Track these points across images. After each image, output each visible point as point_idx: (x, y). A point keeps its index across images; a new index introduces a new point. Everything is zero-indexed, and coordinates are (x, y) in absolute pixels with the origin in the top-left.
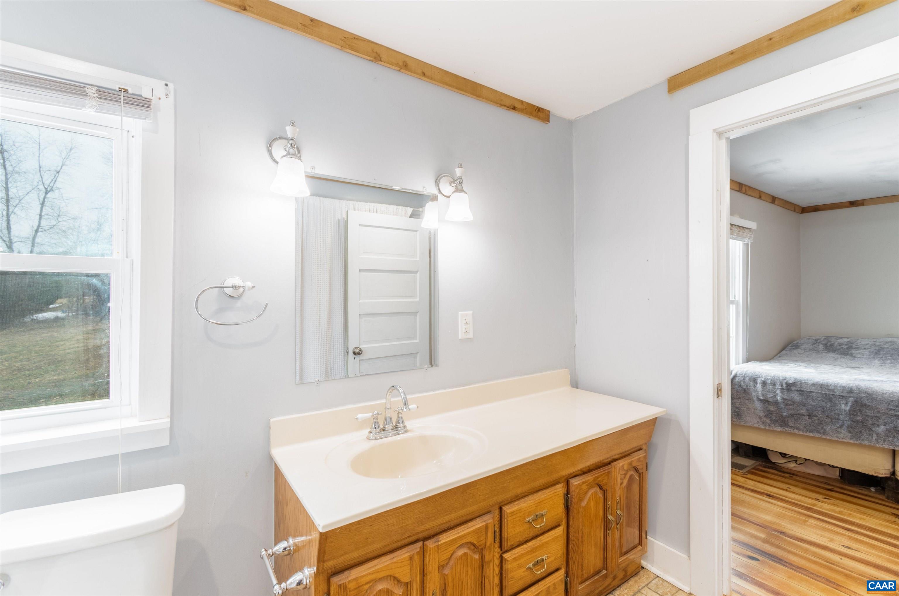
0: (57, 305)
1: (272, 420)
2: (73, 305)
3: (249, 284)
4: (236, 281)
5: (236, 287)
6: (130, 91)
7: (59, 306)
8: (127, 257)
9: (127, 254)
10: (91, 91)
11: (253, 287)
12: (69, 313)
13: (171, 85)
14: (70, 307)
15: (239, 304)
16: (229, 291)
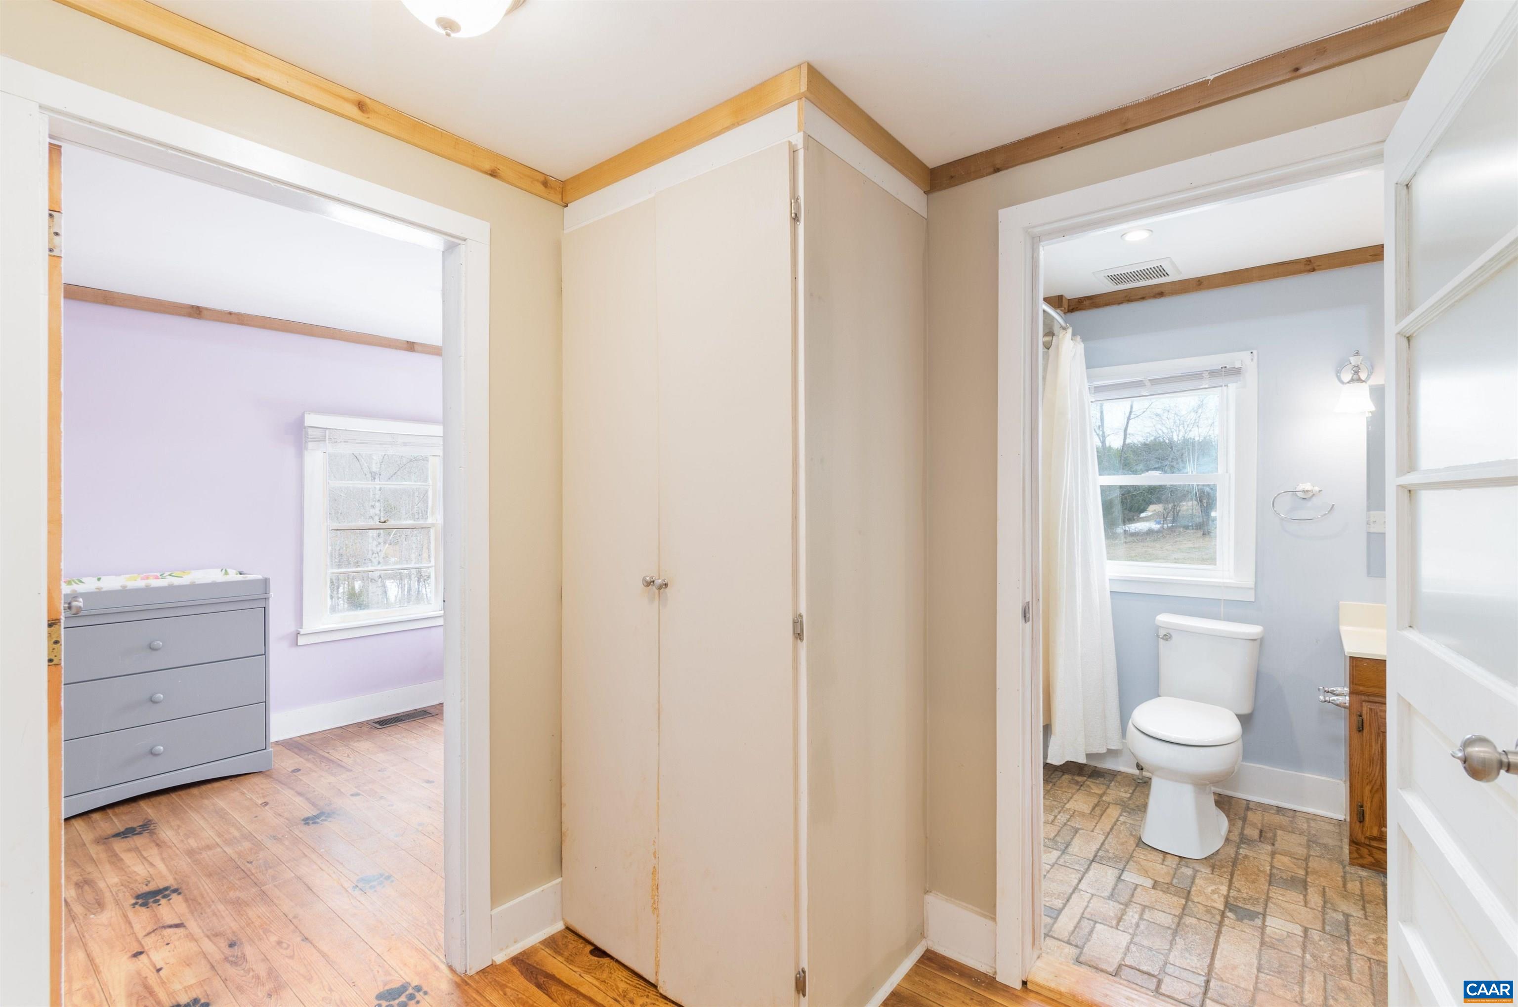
0: (1150, 514)
1: (1341, 602)
2: (1168, 513)
3: (1317, 489)
4: (1308, 486)
5: (1306, 492)
6: (1228, 367)
7: (1152, 515)
8: (1227, 472)
9: (1227, 470)
10: (1206, 375)
11: (1320, 491)
12: (1163, 524)
13: (1255, 352)
14: (1165, 516)
15: (1309, 504)
16: (1301, 495)
